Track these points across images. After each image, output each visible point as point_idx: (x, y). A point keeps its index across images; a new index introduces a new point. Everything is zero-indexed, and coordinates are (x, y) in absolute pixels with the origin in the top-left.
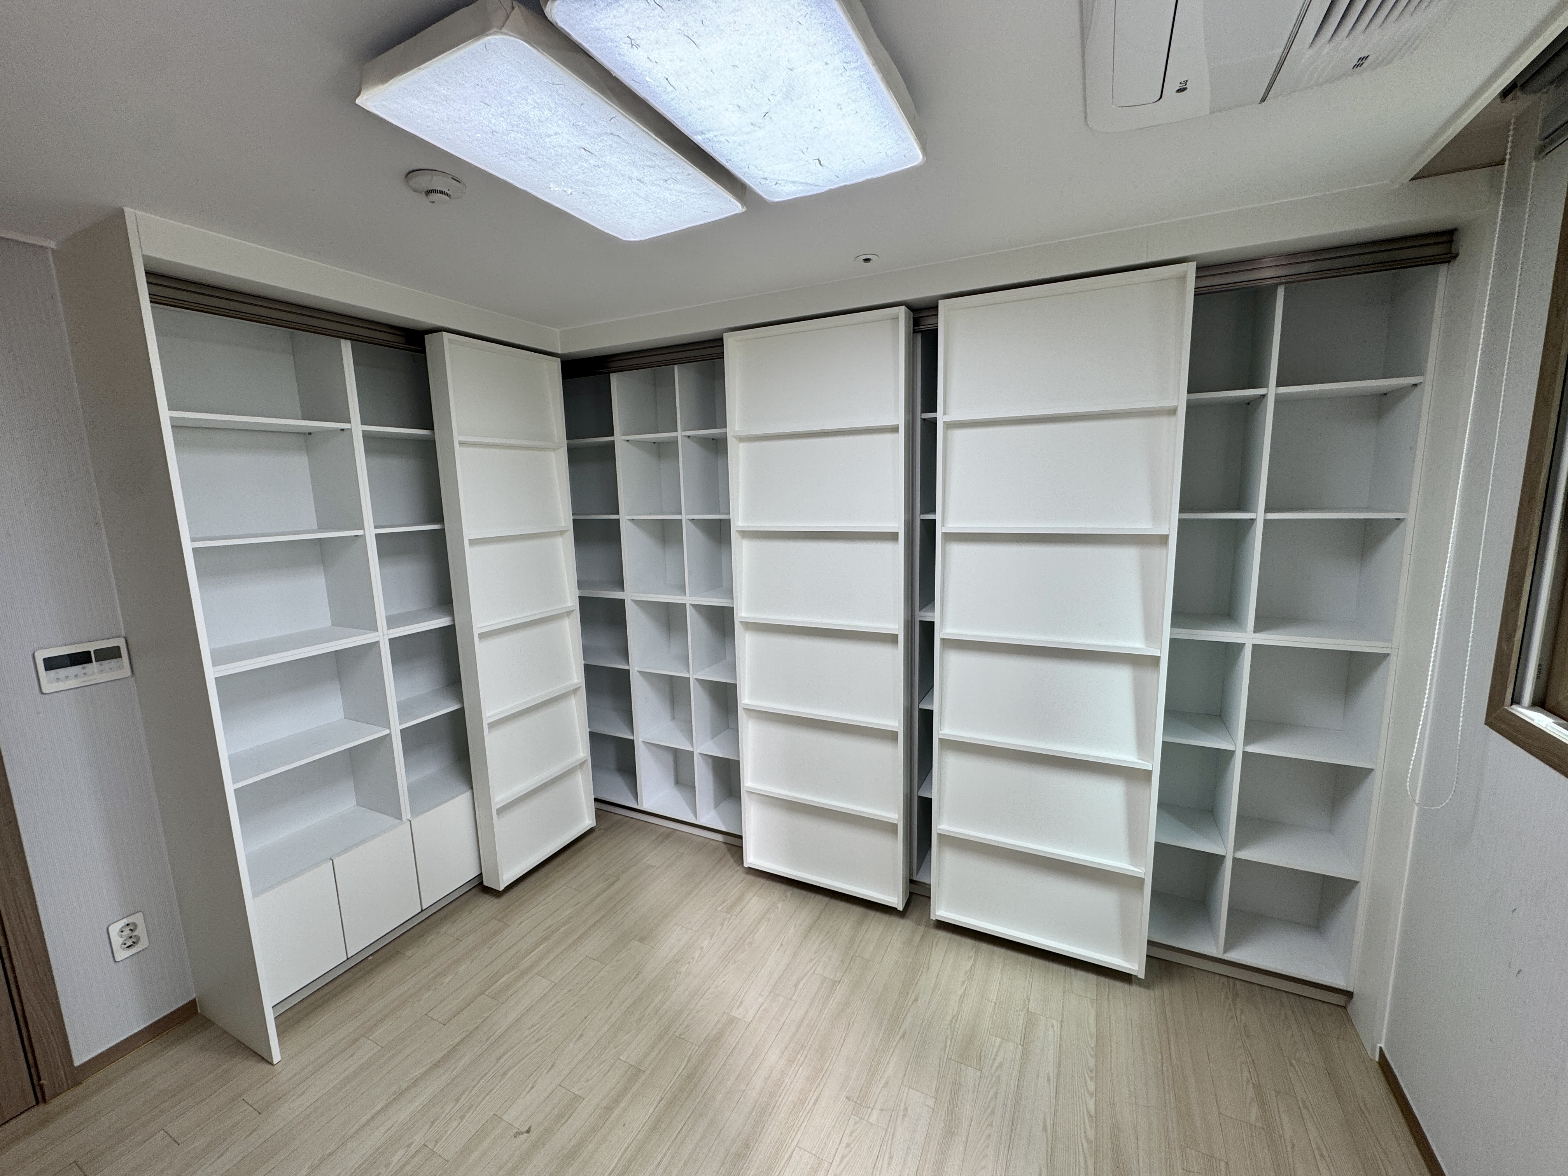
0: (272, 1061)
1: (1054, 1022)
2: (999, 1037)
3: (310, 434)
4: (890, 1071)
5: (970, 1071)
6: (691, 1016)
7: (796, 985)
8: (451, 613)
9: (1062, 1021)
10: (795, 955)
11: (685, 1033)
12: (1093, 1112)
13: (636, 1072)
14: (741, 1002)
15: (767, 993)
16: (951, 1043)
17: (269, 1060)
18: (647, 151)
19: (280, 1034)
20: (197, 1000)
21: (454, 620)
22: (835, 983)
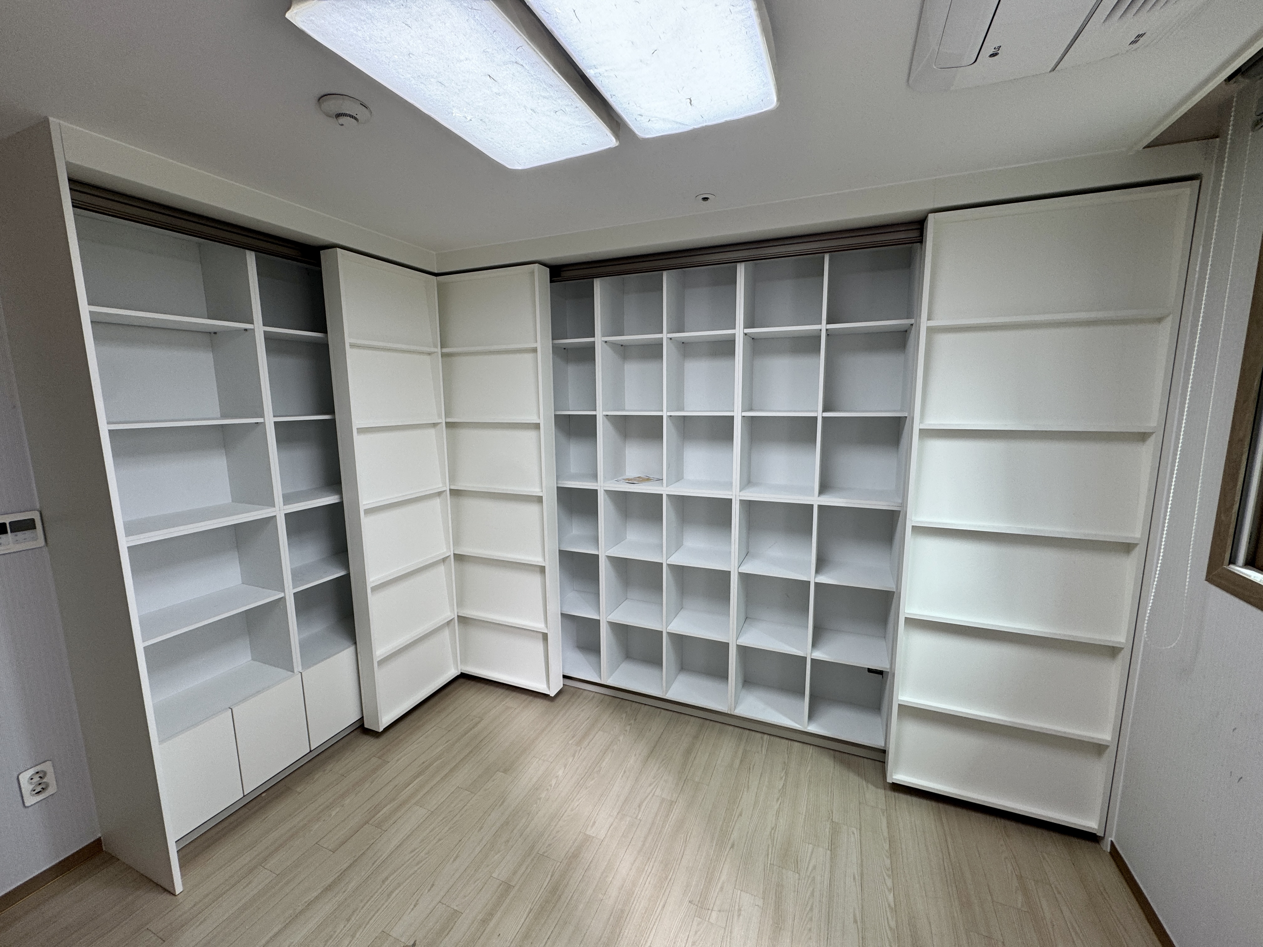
0: (175, 891)
1: (854, 829)
2: (811, 844)
3: (215, 333)
4: (723, 877)
5: (790, 873)
6: (551, 837)
7: (639, 806)
8: (339, 492)
9: (860, 830)
10: (637, 780)
11: (547, 851)
12: (892, 904)
13: (507, 887)
14: (595, 822)
15: (615, 814)
16: (772, 850)
17: (172, 892)
18: (545, 82)
19: (181, 867)
20: (102, 838)
21: (342, 498)
22: (672, 803)
